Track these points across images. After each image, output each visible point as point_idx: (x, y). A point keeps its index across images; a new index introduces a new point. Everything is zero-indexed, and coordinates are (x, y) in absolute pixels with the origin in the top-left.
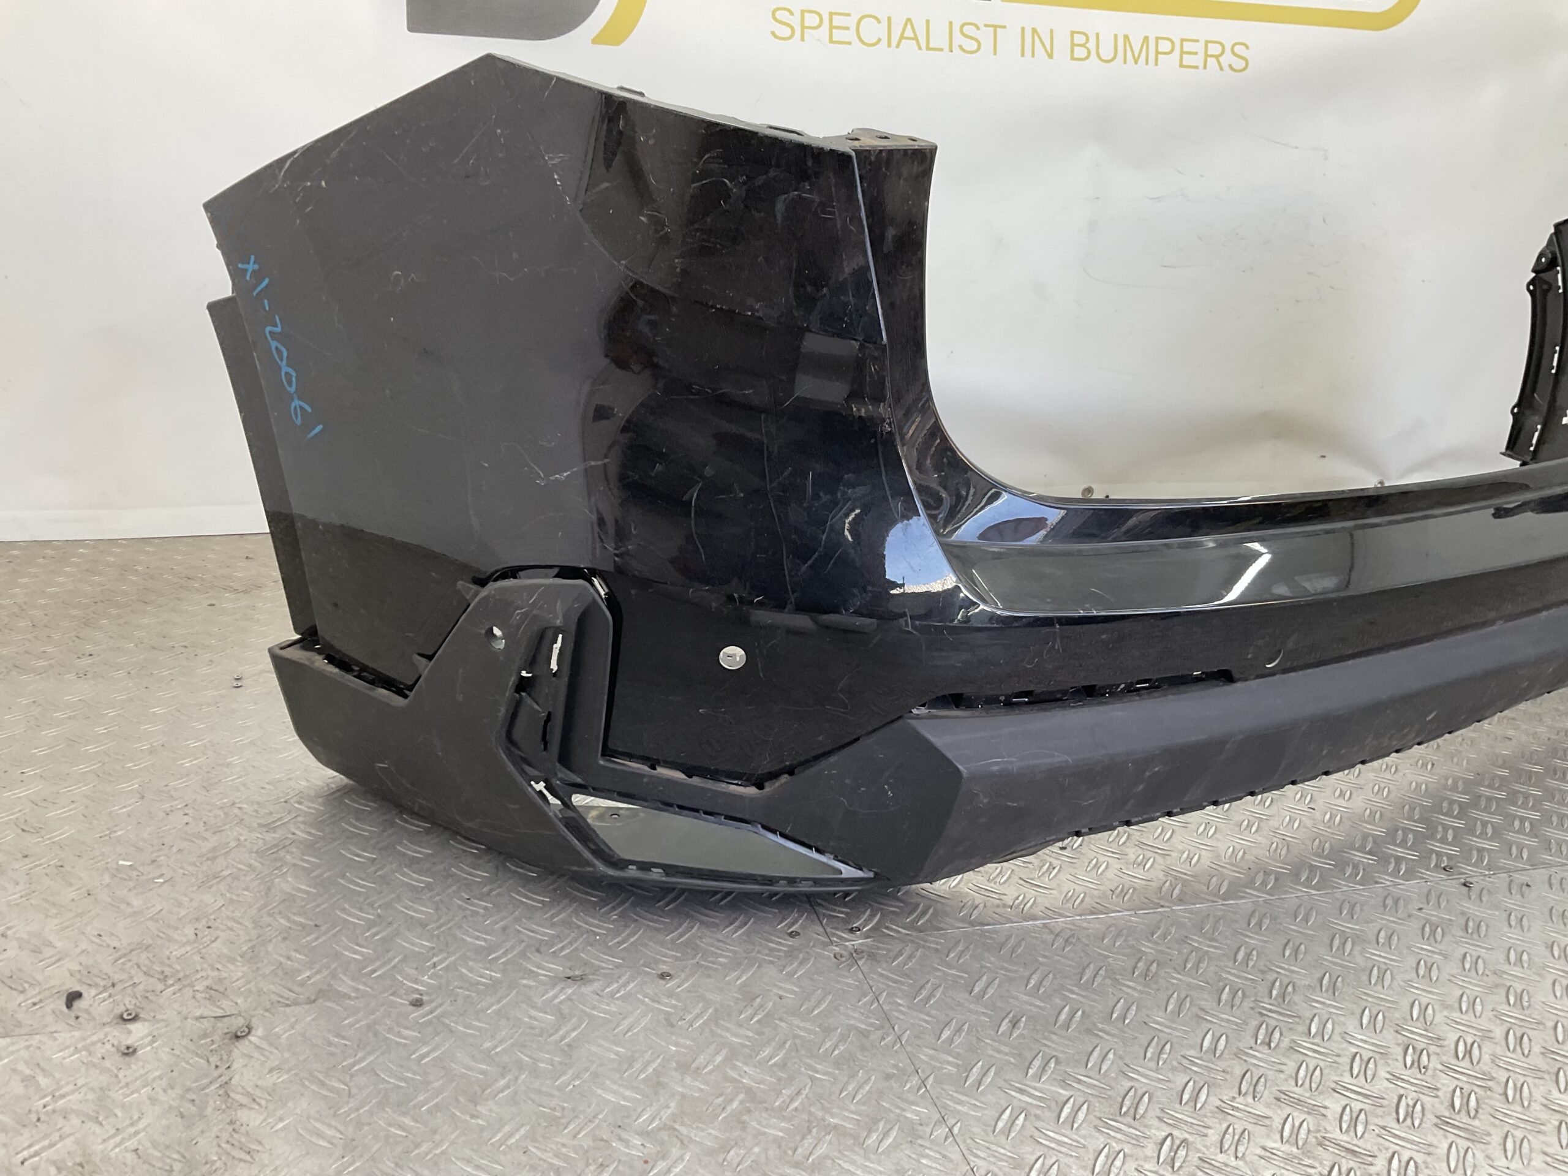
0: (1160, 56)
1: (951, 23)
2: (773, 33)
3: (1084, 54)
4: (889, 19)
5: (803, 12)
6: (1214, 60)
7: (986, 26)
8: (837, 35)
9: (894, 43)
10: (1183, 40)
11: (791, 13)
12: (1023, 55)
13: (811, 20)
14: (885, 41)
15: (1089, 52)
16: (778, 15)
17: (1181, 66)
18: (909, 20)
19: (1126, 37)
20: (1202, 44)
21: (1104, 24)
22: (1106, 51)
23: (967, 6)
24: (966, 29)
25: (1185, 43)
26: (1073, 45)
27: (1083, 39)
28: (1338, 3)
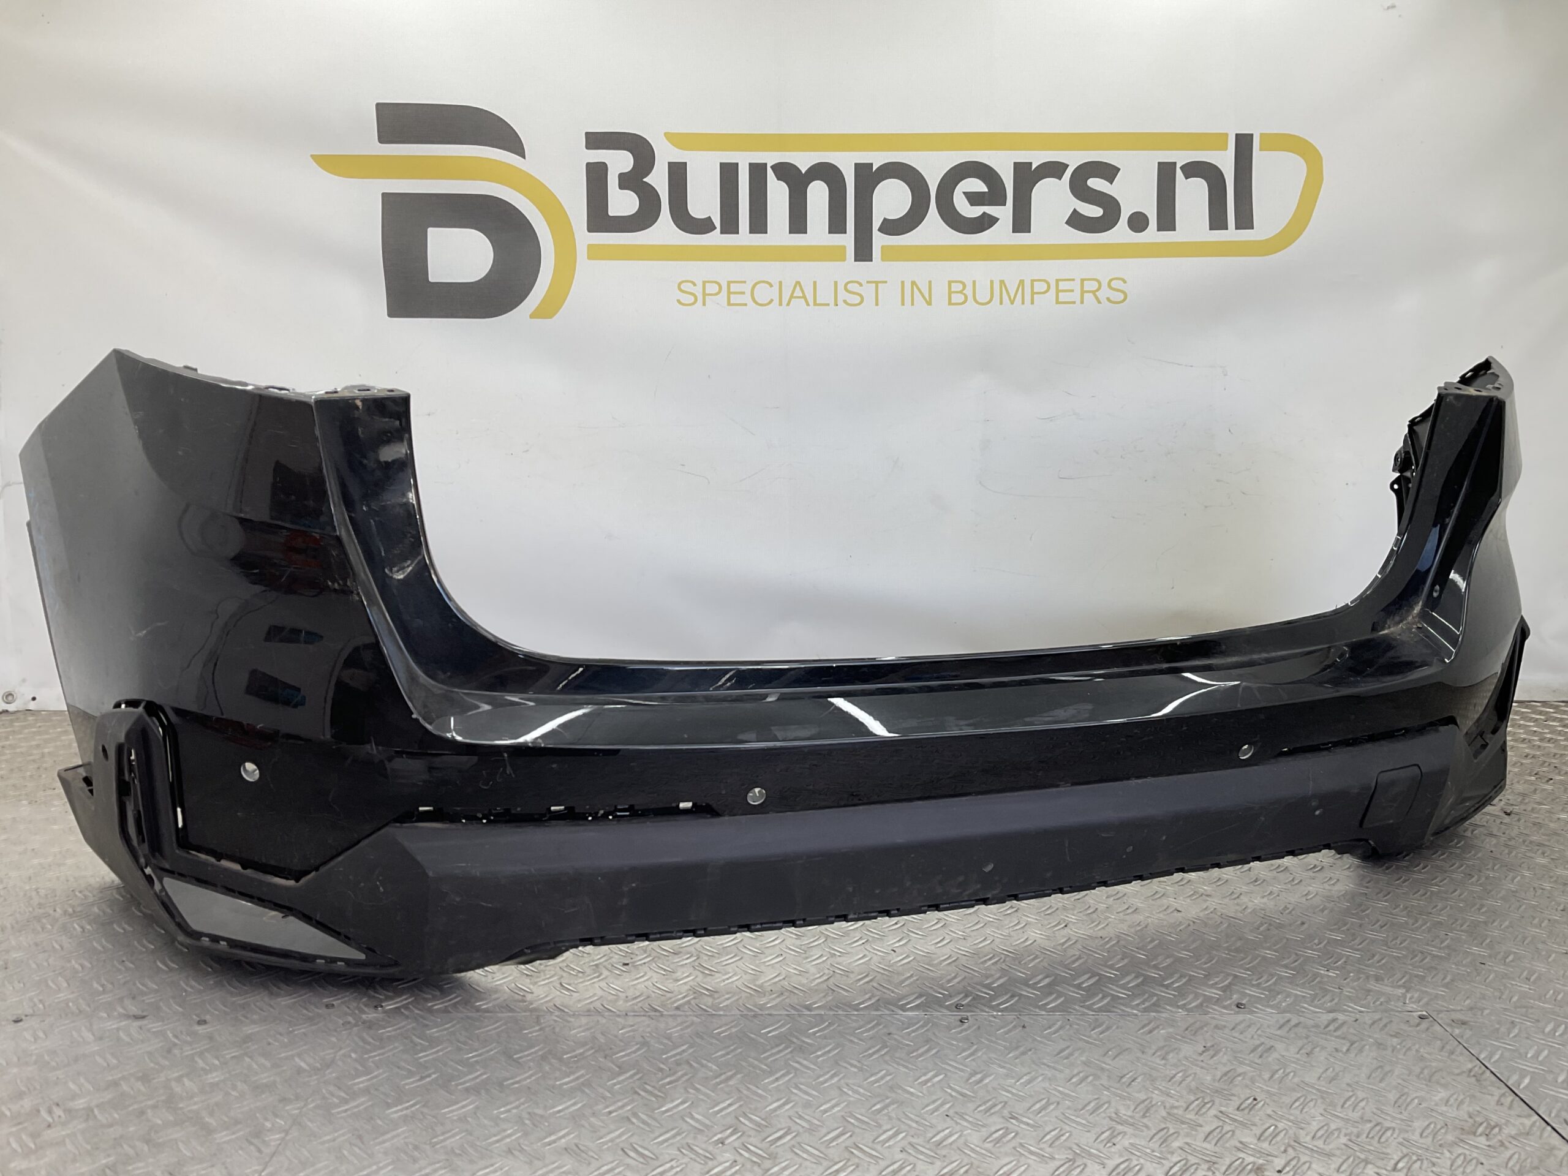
1: (836, 283)
4: (780, 283)
6: (1091, 294)
7: (868, 282)
8: (734, 299)
9: (785, 302)
11: (695, 285)
12: (903, 304)
13: (712, 289)
14: (776, 301)
15: (966, 297)
16: (683, 287)
17: (1058, 302)
19: (1002, 282)
21: (980, 272)
22: (983, 295)
23: (850, 267)
24: (850, 287)
25: (1060, 283)
26: (950, 293)
27: (960, 287)
28: (1219, 235)
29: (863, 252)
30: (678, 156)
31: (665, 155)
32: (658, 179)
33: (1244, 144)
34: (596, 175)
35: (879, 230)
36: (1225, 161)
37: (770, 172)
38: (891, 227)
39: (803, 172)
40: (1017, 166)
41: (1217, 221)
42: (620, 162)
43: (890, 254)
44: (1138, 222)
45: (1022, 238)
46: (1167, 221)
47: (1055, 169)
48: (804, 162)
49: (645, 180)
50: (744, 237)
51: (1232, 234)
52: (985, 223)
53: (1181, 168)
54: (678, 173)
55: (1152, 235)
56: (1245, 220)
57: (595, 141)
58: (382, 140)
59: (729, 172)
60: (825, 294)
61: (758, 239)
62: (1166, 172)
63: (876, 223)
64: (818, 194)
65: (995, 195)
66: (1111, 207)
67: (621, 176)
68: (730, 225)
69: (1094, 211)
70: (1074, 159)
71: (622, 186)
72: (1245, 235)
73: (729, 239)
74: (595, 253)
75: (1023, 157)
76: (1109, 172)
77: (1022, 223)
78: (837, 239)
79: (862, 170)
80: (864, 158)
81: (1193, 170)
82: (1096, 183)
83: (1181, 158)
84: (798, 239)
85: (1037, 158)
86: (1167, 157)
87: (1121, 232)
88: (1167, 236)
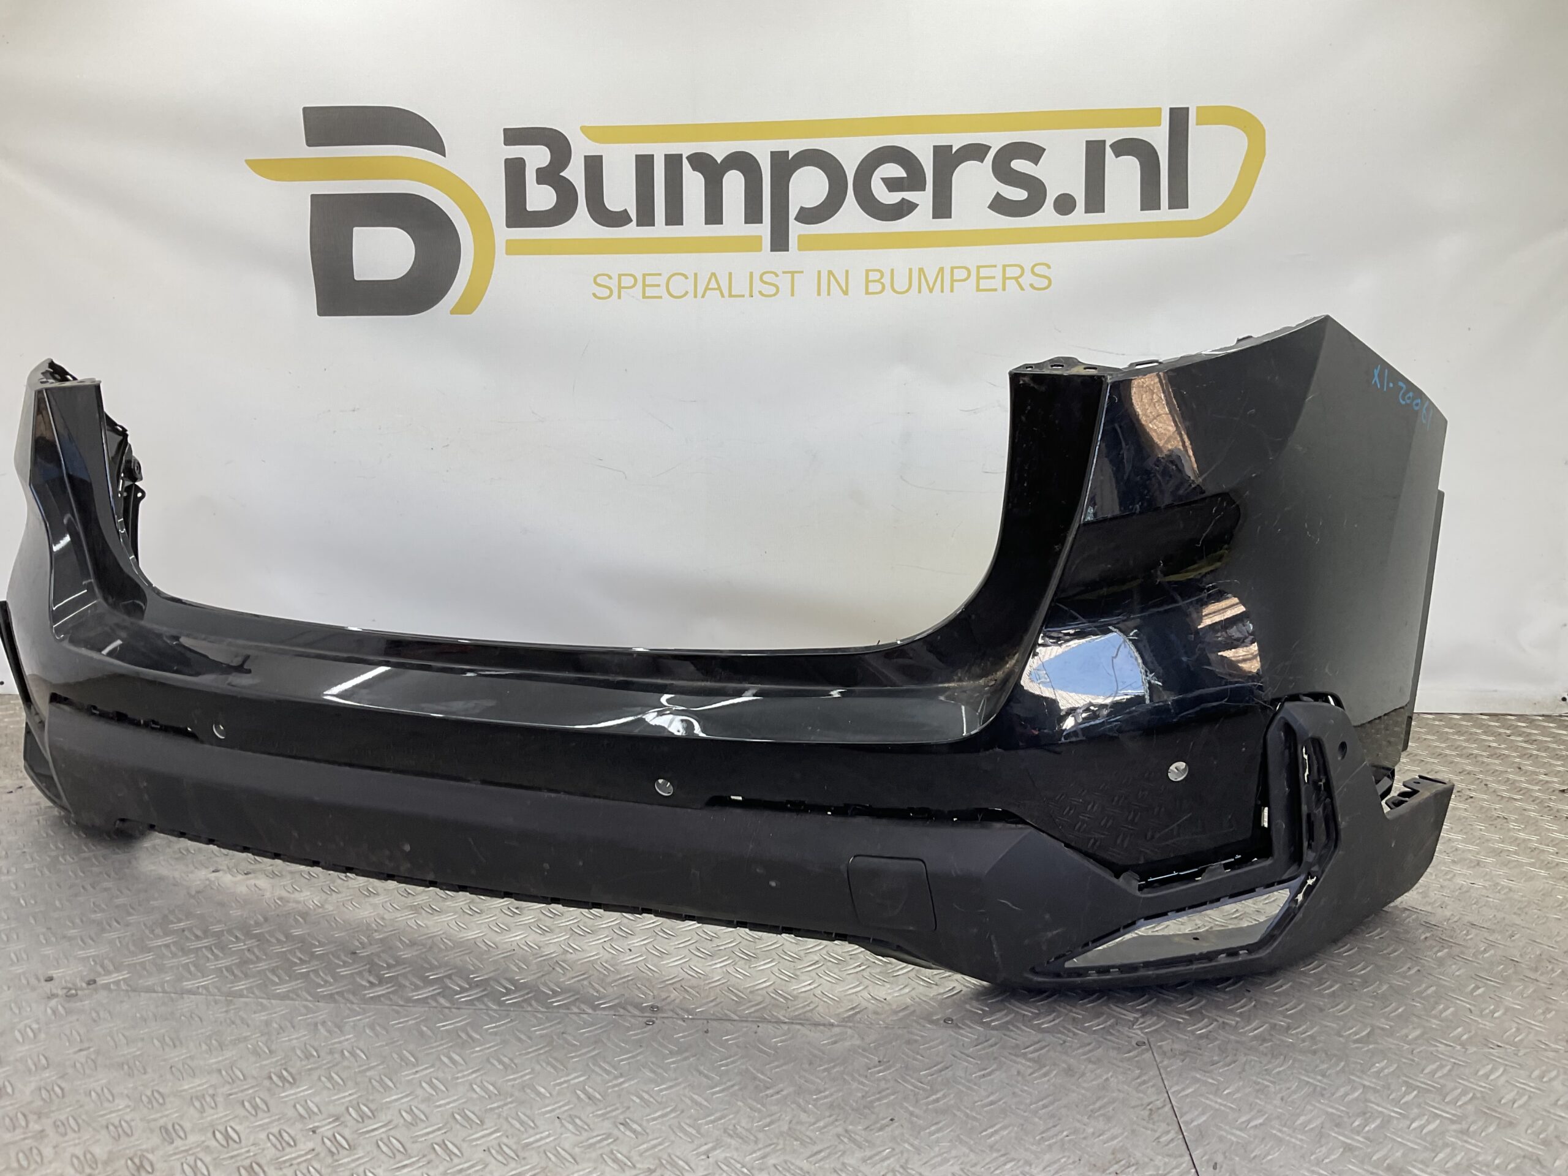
0: (955, 283)
1: (751, 274)
2: (594, 294)
3: (879, 287)
4: (696, 274)
5: (620, 276)
6: (1013, 281)
7: (784, 273)
8: (650, 292)
9: (700, 293)
10: (979, 267)
11: (610, 278)
12: (819, 294)
13: (627, 281)
14: (691, 293)
15: (883, 286)
16: (599, 280)
17: (978, 289)
18: (713, 274)
19: (921, 270)
20: (1000, 268)
21: (899, 260)
22: (901, 283)
23: (767, 258)
24: (766, 278)
25: (981, 269)
26: (868, 281)
27: (877, 276)
28: (1151, 216)
29: (780, 242)
30: (594, 149)
31: (581, 148)
32: (575, 173)
33: (1179, 119)
34: (515, 170)
35: (796, 219)
36: (1159, 138)
37: (685, 162)
38: (809, 216)
39: (719, 162)
40: (937, 149)
41: (1150, 201)
42: (537, 157)
43: (807, 244)
44: (1065, 205)
45: (943, 224)
46: (1095, 201)
47: (977, 152)
48: (719, 151)
49: (562, 174)
50: (660, 228)
51: (1165, 214)
52: (904, 209)
53: (1111, 146)
54: (594, 166)
55: (1079, 216)
56: (1179, 199)
57: (513, 136)
58: (309, 143)
59: (644, 164)
60: (741, 286)
61: (674, 231)
62: (1095, 152)
63: (793, 212)
64: (734, 183)
65: (914, 180)
66: (1036, 190)
67: (539, 171)
68: (646, 217)
69: (1018, 194)
70: (996, 141)
71: (540, 181)
72: (1179, 214)
73: (646, 232)
74: (513, 248)
75: (943, 140)
76: (1034, 153)
77: (942, 208)
78: (753, 229)
79: (778, 158)
80: (779, 145)
81: (1123, 147)
82: (1020, 165)
83: (1111, 135)
84: (714, 230)
85: (957, 141)
86: (1095, 135)
87: (1047, 215)
88: (1095, 218)
